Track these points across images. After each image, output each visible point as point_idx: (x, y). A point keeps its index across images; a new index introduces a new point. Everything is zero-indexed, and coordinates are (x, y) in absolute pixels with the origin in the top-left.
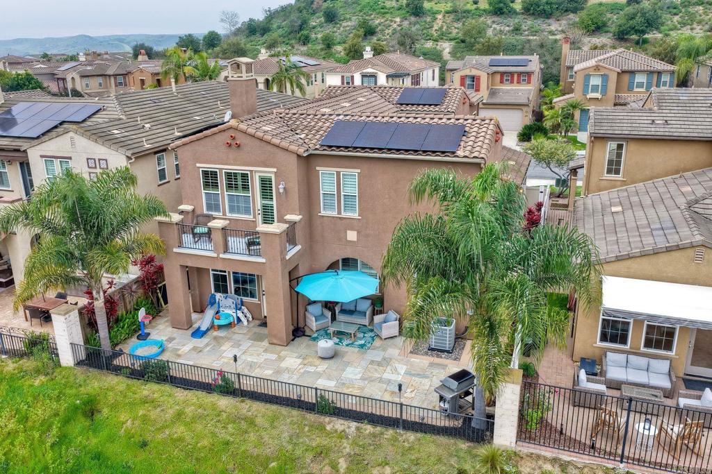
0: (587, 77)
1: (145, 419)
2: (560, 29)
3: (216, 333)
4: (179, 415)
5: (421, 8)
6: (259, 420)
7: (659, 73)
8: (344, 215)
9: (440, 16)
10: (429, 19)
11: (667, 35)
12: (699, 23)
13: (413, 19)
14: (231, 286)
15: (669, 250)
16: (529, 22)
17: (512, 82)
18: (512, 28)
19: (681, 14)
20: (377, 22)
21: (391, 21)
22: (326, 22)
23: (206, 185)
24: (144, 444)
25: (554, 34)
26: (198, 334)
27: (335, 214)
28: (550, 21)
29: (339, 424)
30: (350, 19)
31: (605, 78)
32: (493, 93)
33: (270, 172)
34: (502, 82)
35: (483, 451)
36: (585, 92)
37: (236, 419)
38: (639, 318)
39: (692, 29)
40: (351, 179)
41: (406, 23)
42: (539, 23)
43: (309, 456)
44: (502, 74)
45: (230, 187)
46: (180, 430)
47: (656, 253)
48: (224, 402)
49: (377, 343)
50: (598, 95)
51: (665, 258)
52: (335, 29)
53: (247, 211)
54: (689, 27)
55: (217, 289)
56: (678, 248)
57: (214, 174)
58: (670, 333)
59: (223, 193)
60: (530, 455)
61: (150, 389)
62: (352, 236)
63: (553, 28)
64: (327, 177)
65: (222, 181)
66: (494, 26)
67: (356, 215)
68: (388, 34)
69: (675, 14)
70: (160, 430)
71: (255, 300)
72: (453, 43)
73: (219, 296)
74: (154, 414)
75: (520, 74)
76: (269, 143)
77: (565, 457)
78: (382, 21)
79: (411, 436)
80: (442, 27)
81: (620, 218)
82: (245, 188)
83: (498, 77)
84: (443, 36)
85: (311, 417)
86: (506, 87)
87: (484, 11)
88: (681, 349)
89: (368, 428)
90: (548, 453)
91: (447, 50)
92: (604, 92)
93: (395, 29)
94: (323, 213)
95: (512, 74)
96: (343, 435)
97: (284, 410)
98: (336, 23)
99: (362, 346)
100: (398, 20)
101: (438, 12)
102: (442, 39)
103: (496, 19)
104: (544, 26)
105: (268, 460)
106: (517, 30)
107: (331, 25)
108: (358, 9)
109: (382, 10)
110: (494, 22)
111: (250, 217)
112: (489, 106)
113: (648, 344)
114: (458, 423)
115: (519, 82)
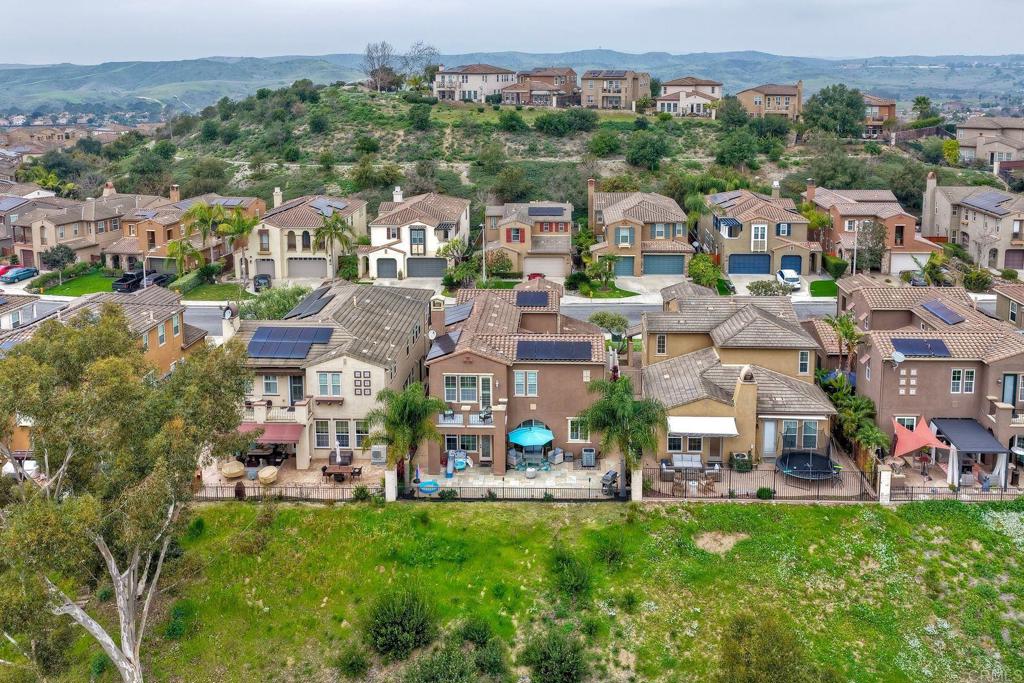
0: (617, 230)
1: (458, 519)
2: (575, 149)
3: (458, 474)
4: (477, 513)
5: (426, 120)
6: (519, 509)
7: (674, 224)
8: (529, 395)
9: (448, 131)
10: (436, 134)
11: (674, 161)
12: (701, 146)
13: (419, 133)
14: (459, 444)
15: (694, 401)
16: (543, 141)
17: (551, 231)
18: (527, 147)
19: (684, 136)
20: (377, 135)
21: (394, 135)
22: (313, 132)
23: (447, 385)
24: (464, 530)
25: (569, 156)
26: (451, 476)
27: (523, 395)
28: (564, 140)
29: (560, 505)
30: (343, 129)
31: (632, 230)
32: (535, 242)
33: (489, 375)
34: (542, 230)
35: (629, 504)
36: (617, 242)
37: (506, 511)
38: (685, 436)
39: (695, 153)
40: (533, 376)
41: (411, 138)
42: (554, 143)
43: (550, 520)
44: (542, 223)
45: (463, 385)
46: (480, 520)
47: (688, 403)
48: (496, 504)
49: (553, 467)
50: (627, 245)
51: (692, 405)
52: (326, 142)
53: (474, 399)
54: (692, 150)
55: (449, 448)
56: (698, 400)
57: (454, 378)
58: (699, 441)
59: (459, 389)
60: (649, 503)
61: (450, 505)
62: (533, 407)
63: (568, 148)
64: (519, 376)
65: (458, 382)
66: (508, 144)
67: (536, 395)
68: (393, 151)
69: (679, 136)
70: (470, 522)
71: (476, 452)
72: (468, 164)
73: (451, 452)
74: (462, 515)
75: (557, 224)
76: (490, 360)
77: (663, 500)
78: (383, 134)
79: (595, 504)
80: (452, 145)
81: (669, 383)
82: (474, 385)
83: (538, 226)
84: (456, 156)
85: (545, 504)
86: (546, 235)
87: (495, 125)
88: (705, 448)
89: (574, 504)
90: (656, 500)
91: (465, 174)
92: (632, 242)
93: (400, 146)
94: (516, 395)
95: (551, 223)
96: (563, 509)
97: (529, 503)
98: (326, 135)
99: (546, 470)
100: (401, 133)
101: (446, 126)
102: (456, 158)
103: (508, 136)
104: (559, 146)
105: (531, 526)
106: (532, 150)
107: (321, 137)
108: (351, 116)
109: (381, 121)
110: (507, 140)
111: (476, 402)
112: (532, 255)
113: (690, 449)
114: (613, 497)
115: (557, 230)
